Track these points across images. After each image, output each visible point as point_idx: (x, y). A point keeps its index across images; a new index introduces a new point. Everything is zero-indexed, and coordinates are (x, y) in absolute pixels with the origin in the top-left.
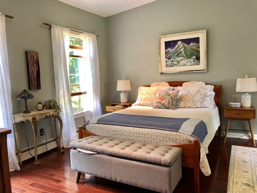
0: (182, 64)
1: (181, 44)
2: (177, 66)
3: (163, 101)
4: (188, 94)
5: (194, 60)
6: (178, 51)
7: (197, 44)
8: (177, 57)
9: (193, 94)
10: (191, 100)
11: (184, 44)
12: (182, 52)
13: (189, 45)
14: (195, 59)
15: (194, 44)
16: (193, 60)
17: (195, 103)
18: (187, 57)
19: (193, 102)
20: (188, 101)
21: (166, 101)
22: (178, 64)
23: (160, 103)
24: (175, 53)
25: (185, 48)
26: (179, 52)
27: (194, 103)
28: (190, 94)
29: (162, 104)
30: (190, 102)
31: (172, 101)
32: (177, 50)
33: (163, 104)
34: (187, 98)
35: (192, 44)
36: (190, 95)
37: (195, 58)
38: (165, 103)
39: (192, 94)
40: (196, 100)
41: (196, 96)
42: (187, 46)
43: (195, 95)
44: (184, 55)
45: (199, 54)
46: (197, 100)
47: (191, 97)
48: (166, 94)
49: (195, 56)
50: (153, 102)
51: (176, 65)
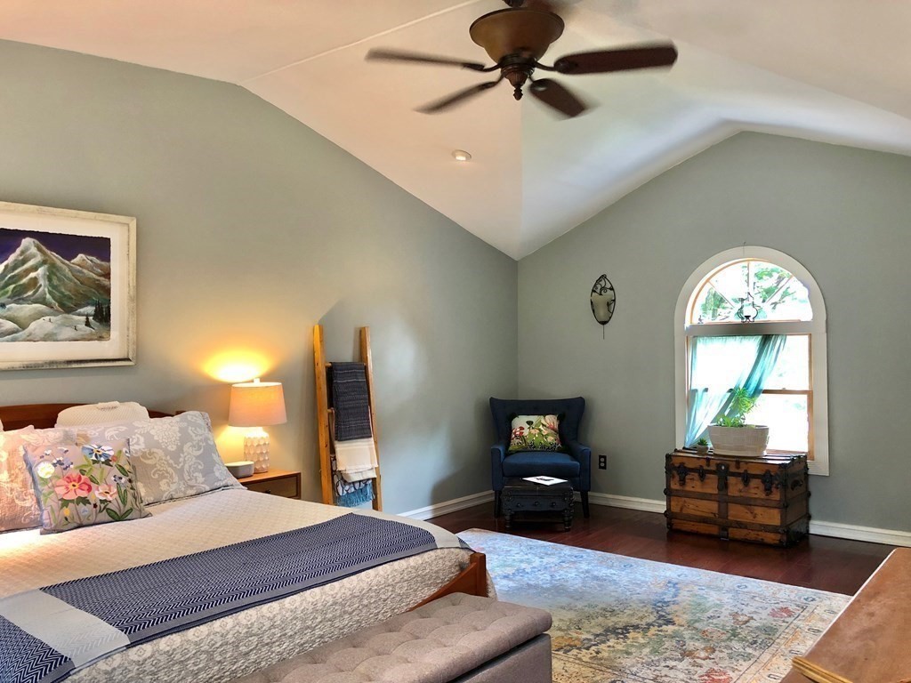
0: (40, 333)
1: (34, 250)
2: (14, 340)
3: (97, 493)
4: (155, 450)
5: (87, 319)
6: (20, 276)
7: (103, 263)
8: (17, 302)
9: (172, 448)
10: (170, 470)
11: (49, 252)
12: (41, 282)
13: (69, 260)
14: (91, 318)
15: (91, 261)
16: (84, 318)
17: (187, 477)
18: (62, 305)
19: (181, 478)
20: (162, 477)
21: (109, 486)
22: (17, 332)
23: (85, 501)
24: (7, 285)
25: (54, 270)
26: (24, 280)
27: (184, 479)
28: (161, 449)
29: (95, 506)
30: (171, 476)
31: (129, 484)
32: (16, 272)
33: (98, 504)
34: (155, 466)
35: (81, 257)
36: (160, 453)
37: (93, 313)
38: (109, 498)
39: (169, 448)
40: (187, 467)
41: (183, 453)
42: (64, 263)
43: (180, 450)
44: (48, 296)
45: (108, 298)
46: (190, 467)
47: (168, 458)
48: (94, 458)
49: (92, 305)
50: (16, 505)
51: (9, 334)
